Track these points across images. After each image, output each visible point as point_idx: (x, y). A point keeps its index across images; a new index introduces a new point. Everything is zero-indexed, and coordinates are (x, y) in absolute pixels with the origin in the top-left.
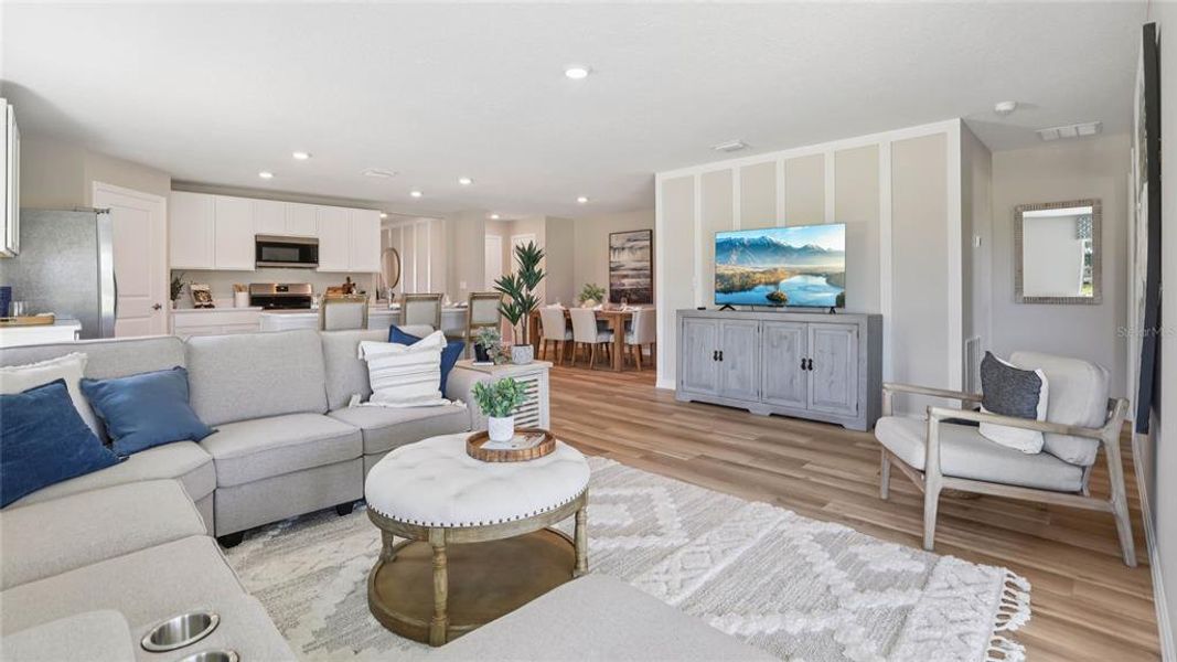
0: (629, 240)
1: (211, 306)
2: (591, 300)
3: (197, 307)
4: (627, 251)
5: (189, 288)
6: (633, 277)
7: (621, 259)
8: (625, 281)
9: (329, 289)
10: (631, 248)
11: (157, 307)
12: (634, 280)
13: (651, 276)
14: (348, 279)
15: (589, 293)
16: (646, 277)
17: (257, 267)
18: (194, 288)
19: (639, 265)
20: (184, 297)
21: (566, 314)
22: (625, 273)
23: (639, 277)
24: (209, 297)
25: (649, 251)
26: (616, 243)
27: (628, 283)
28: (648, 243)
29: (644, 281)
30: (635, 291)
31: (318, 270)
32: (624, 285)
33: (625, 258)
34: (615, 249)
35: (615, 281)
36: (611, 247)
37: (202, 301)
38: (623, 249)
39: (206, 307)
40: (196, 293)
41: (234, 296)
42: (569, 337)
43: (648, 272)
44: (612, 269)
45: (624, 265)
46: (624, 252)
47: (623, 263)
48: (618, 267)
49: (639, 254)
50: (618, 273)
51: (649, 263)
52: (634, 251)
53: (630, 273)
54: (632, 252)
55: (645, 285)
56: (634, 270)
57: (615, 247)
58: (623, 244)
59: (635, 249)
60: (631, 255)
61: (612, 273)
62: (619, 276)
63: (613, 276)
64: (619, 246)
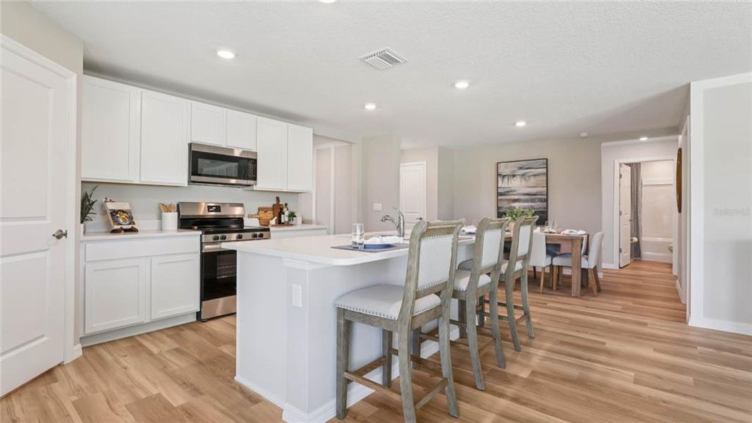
0: (521, 168)
1: (133, 230)
3: (114, 231)
4: (518, 177)
5: (103, 206)
6: (526, 201)
7: (510, 185)
8: (516, 205)
9: (260, 209)
10: (523, 175)
11: (60, 235)
12: (526, 204)
13: (546, 201)
14: (278, 199)
16: (541, 200)
17: (191, 182)
18: (110, 206)
19: (532, 191)
20: (96, 219)
22: (516, 197)
23: (532, 201)
24: (131, 218)
25: (545, 178)
26: (505, 170)
28: (545, 170)
29: (538, 206)
31: (255, 188)
33: (517, 185)
34: (504, 176)
35: (502, 204)
36: (498, 175)
37: (121, 224)
38: (514, 176)
39: (126, 231)
40: (114, 213)
41: (160, 218)
43: (543, 197)
44: (499, 194)
45: (515, 191)
46: (515, 178)
47: (513, 189)
48: (508, 192)
49: (533, 181)
50: (508, 197)
51: (545, 189)
52: (527, 178)
53: (522, 197)
54: (525, 179)
55: (540, 208)
56: (527, 194)
57: (504, 174)
58: (514, 171)
59: (529, 176)
60: (523, 182)
61: (500, 197)
62: (509, 201)
63: (501, 200)
64: (509, 173)
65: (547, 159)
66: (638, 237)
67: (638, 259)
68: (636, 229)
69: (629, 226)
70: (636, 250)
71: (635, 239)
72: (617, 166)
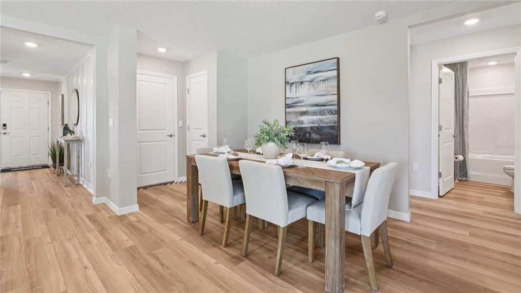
0: (309, 73)
2: (271, 145)
4: (306, 84)
6: (314, 113)
7: (299, 95)
8: (304, 118)
10: (311, 81)
12: (315, 118)
13: (338, 112)
15: (268, 134)
16: (331, 113)
19: (322, 100)
21: (233, 166)
22: (304, 109)
23: (322, 113)
25: (335, 84)
26: (292, 77)
27: (307, 121)
28: (335, 73)
29: (328, 119)
30: (318, 130)
32: (302, 123)
33: (305, 93)
34: (292, 84)
35: (292, 118)
36: (286, 83)
38: (302, 83)
42: (238, 201)
43: (336, 108)
44: (288, 106)
45: (303, 101)
46: (303, 86)
47: (301, 99)
48: (295, 103)
49: (322, 87)
50: (296, 109)
51: (336, 97)
52: (316, 85)
53: (311, 109)
54: (313, 86)
55: (330, 122)
56: (317, 105)
57: (292, 82)
58: (302, 77)
59: (317, 82)
60: (312, 89)
61: (288, 110)
62: (296, 113)
63: (289, 113)
64: (297, 80)
65: (338, 59)
66: (464, 154)
67: (464, 179)
68: (461, 146)
69: (452, 143)
70: (461, 170)
71: (461, 158)
72: (435, 68)
